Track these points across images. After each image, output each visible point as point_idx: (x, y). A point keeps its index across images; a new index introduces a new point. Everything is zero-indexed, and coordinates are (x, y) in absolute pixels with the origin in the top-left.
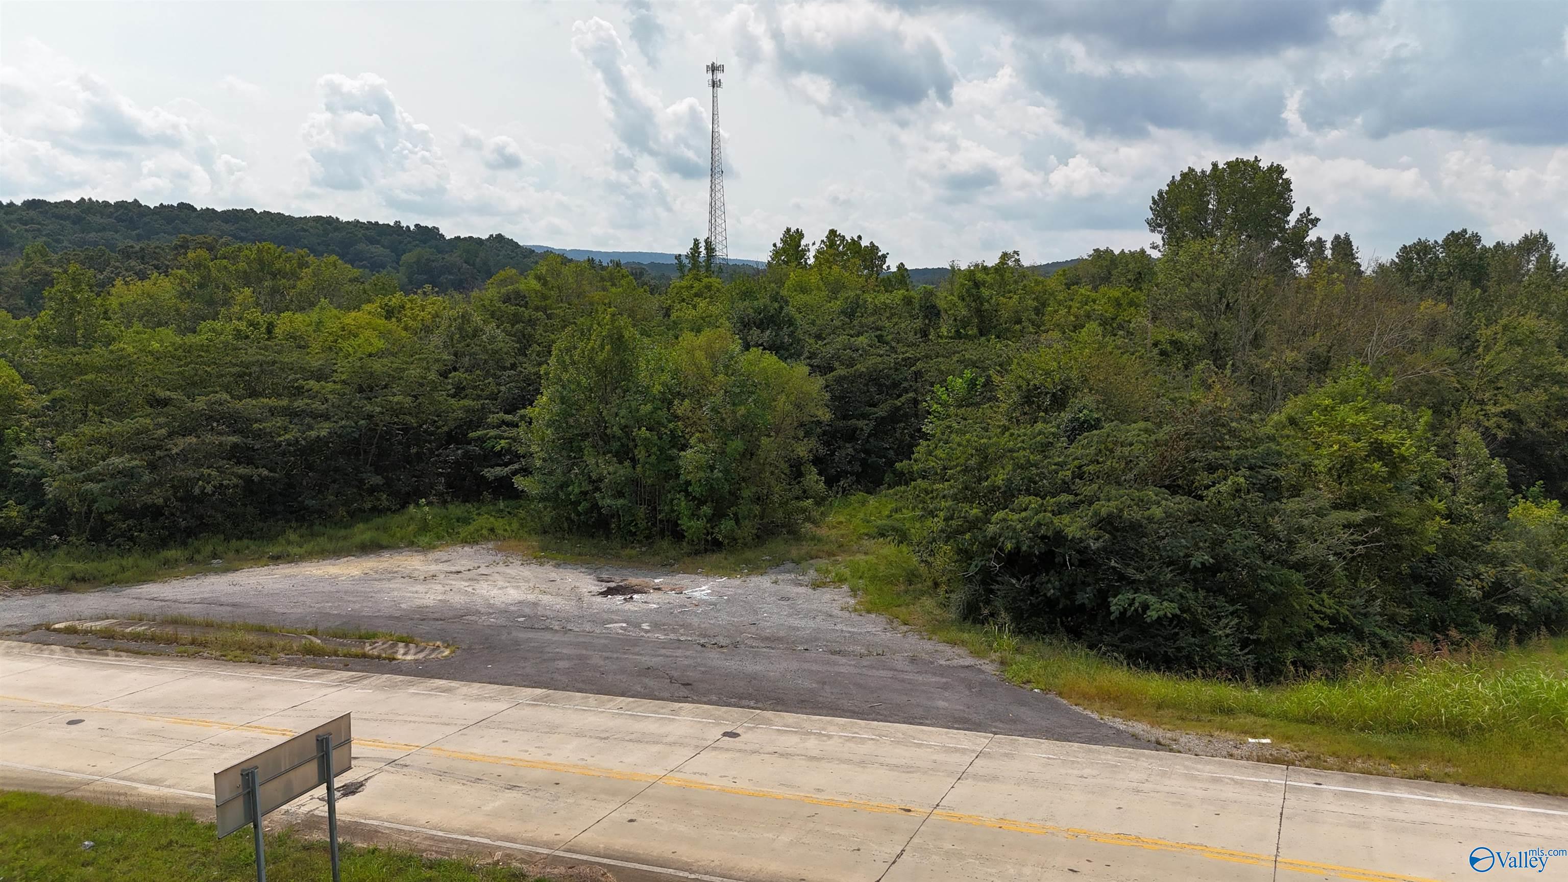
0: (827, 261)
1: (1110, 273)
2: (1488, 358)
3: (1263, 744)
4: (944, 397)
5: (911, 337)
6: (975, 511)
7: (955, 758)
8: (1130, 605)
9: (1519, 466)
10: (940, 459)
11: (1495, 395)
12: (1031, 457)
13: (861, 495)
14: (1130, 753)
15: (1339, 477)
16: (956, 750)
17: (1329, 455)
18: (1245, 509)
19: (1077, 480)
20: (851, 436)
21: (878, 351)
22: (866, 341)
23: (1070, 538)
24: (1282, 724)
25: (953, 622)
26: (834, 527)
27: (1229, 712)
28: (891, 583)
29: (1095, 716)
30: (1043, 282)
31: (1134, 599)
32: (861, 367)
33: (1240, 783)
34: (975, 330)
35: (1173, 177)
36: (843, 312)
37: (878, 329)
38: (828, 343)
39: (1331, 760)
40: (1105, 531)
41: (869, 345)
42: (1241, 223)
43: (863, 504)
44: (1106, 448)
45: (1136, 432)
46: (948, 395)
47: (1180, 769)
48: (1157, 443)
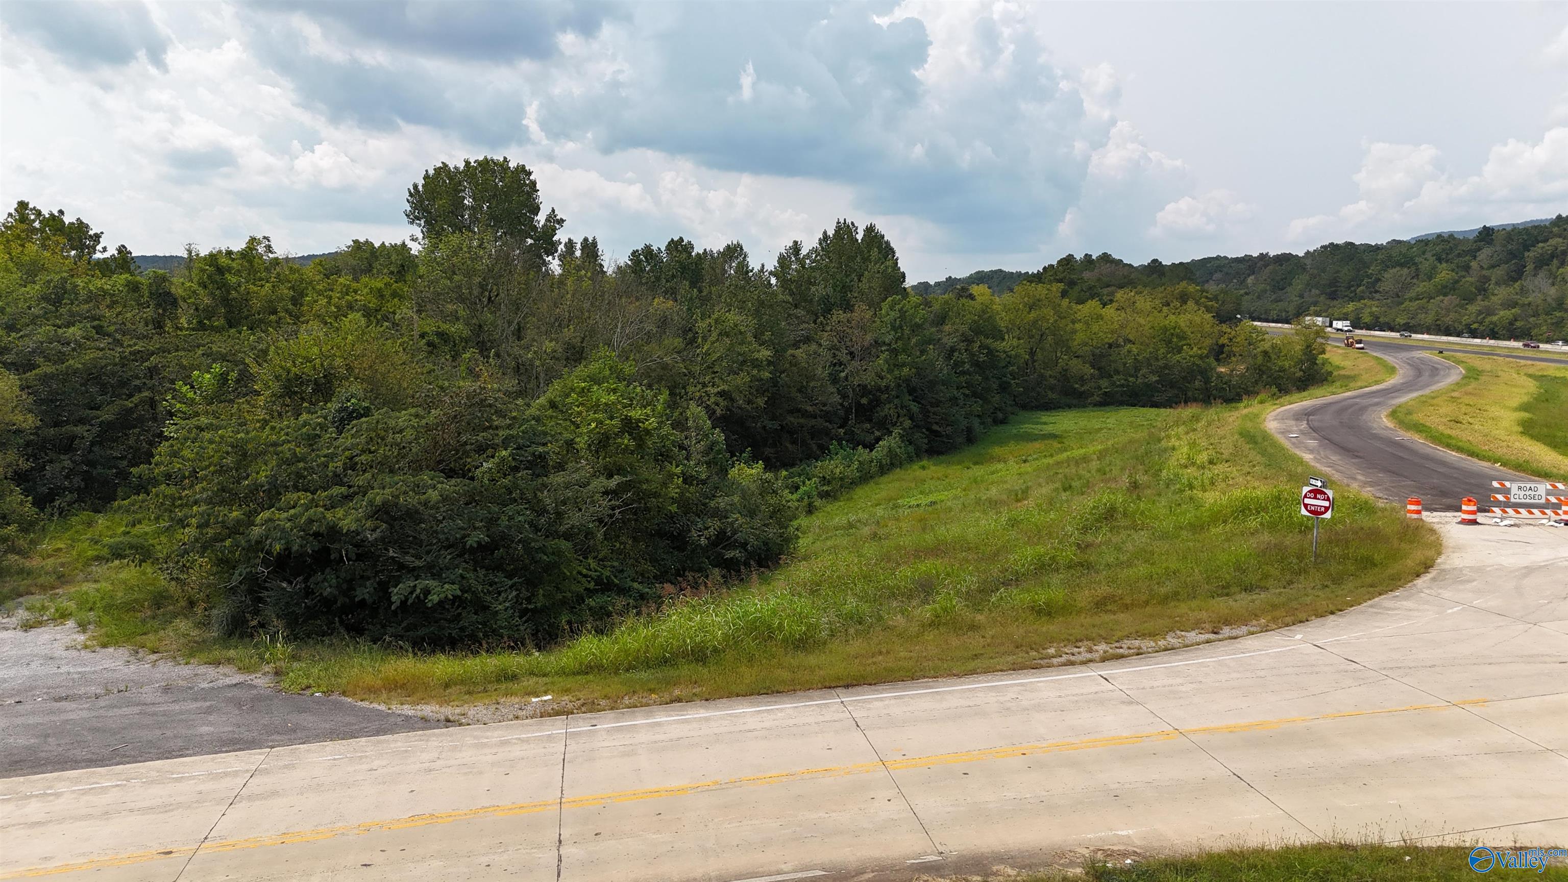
0: (18, 237)
1: (370, 265)
2: (706, 347)
3: (545, 701)
4: (191, 395)
5: (141, 329)
6: (235, 514)
7: (226, 783)
8: (411, 593)
9: (733, 437)
10: (189, 460)
11: (713, 378)
12: (298, 450)
13: (85, 515)
14: (420, 735)
15: (597, 452)
16: (226, 774)
17: (588, 432)
18: (516, 486)
19: (349, 471)
20: (67, 446)
21: (97, 343)
22: (80, 332)
23: (345, 531)
24: (561, 679)
25: (215, 641)
26: (49, 556)
27: (514, 677)
28: (134, 610)
29: (383, 707)
30: (298, 271)
31: (415, 586)
32: (74, 363)
33: (527, 741)
34: (222, 321)
35: (427, 171)
36: (45, 298)
37: (94, 318)
38: (26, 336)
39: (603, 703)
40: (382, 521)
41: (84, 338)
42: (496, 220)
43: (90, 524)
44: (378, 436)
45: (407, 417)
46: (195, 393)
47: (469, 741)
48: (428, 428)
